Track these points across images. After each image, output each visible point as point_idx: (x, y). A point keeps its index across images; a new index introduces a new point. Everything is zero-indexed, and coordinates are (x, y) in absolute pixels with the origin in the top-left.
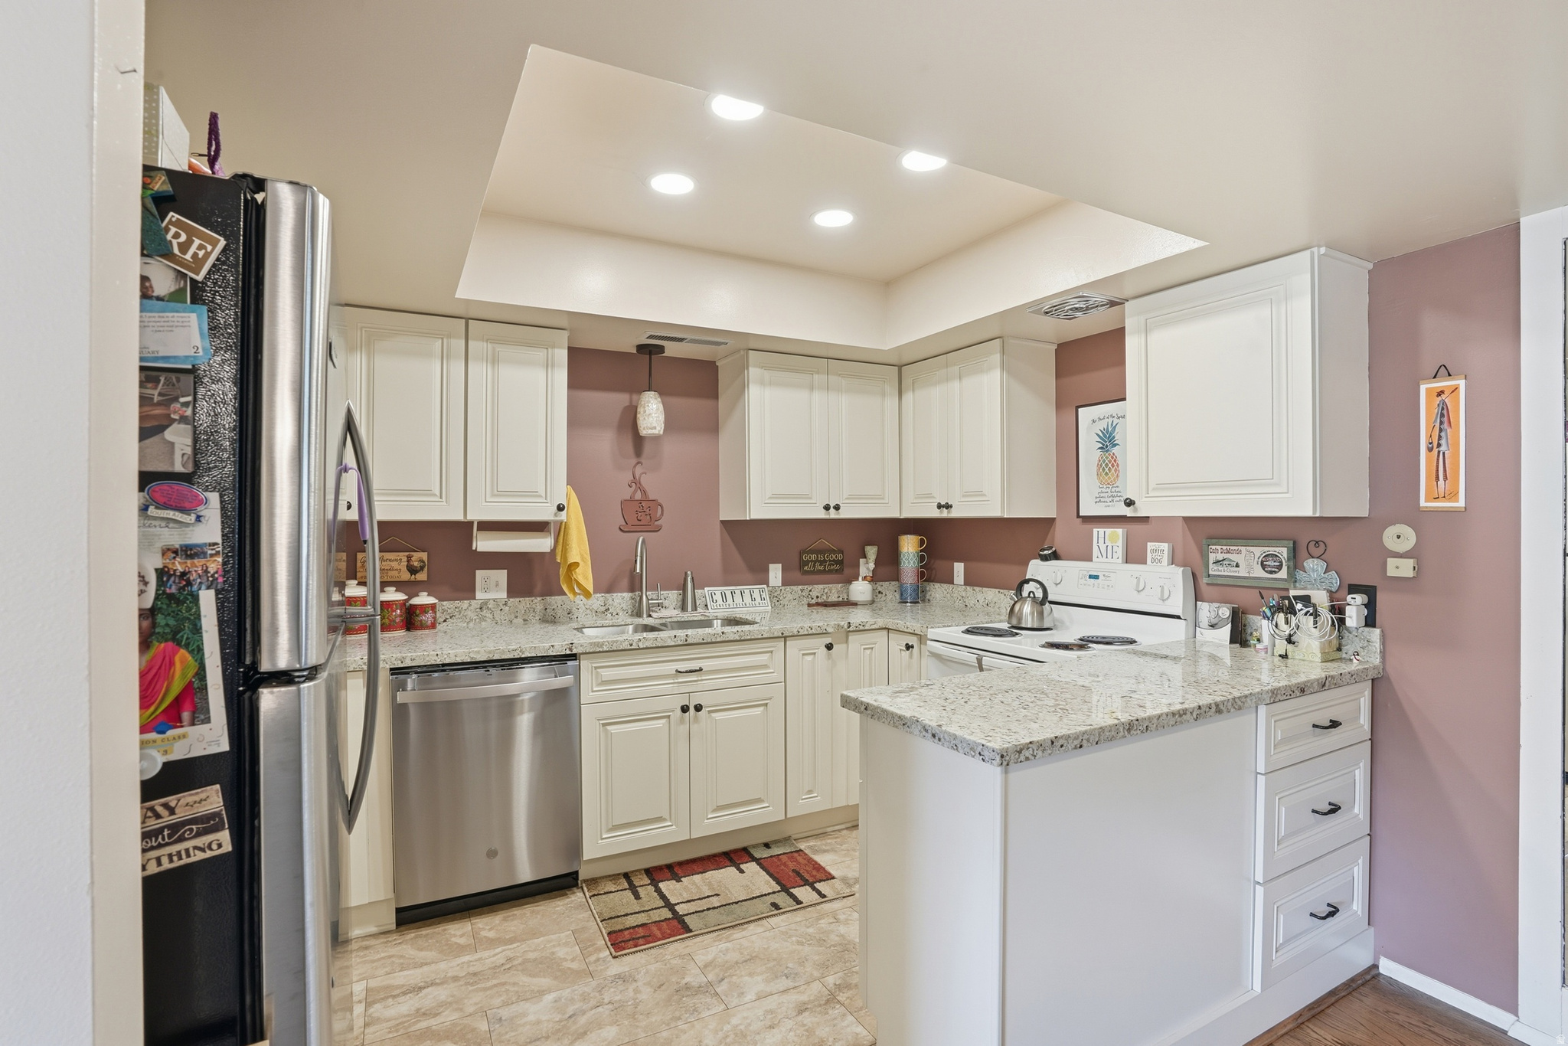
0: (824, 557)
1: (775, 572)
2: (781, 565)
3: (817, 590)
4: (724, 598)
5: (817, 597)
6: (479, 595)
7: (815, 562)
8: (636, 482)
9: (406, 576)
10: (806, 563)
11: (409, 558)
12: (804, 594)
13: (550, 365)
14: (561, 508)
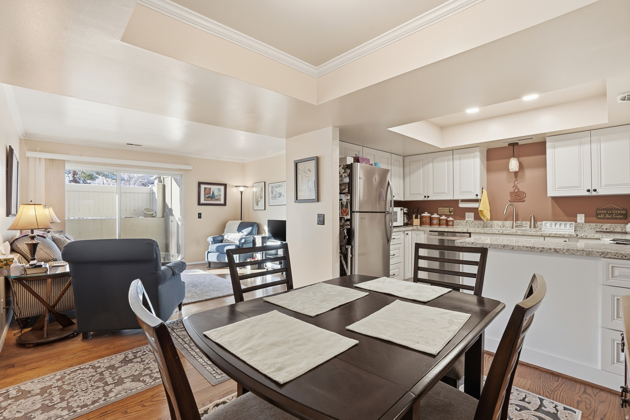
0: (612, 212)
1: (581, 218)
2: (584, 214)
4: (551, 226)
5: (607, 229)
6: (466, 219)
7: (606, 214)
8: (515, 186)
9: (448, 213)
10: (600, 214)
11: (449, 209)
13: (474, 157)
14: (477, 195)
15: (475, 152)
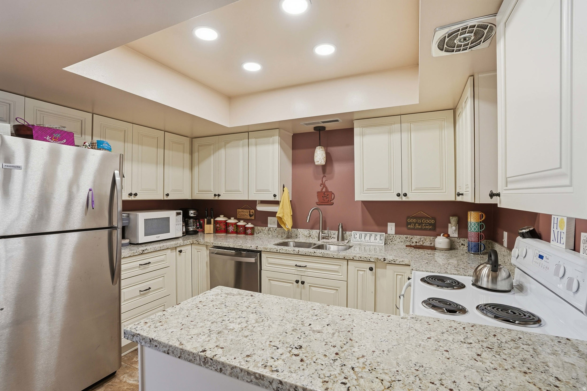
0: (421, 221)
1: (391, 228)
2: (394, 223)
3: (416, 239)
4: (360, 237)
5: (416, 242)
6: (269, 226)
7: (415, 223)
8: (323, 185)
9: (249, 217)
10: (410, 224)
11: (250, 211)
12: (408, 240)
13: (273, 143)
14: (275, 196)
15: (274, 136)
